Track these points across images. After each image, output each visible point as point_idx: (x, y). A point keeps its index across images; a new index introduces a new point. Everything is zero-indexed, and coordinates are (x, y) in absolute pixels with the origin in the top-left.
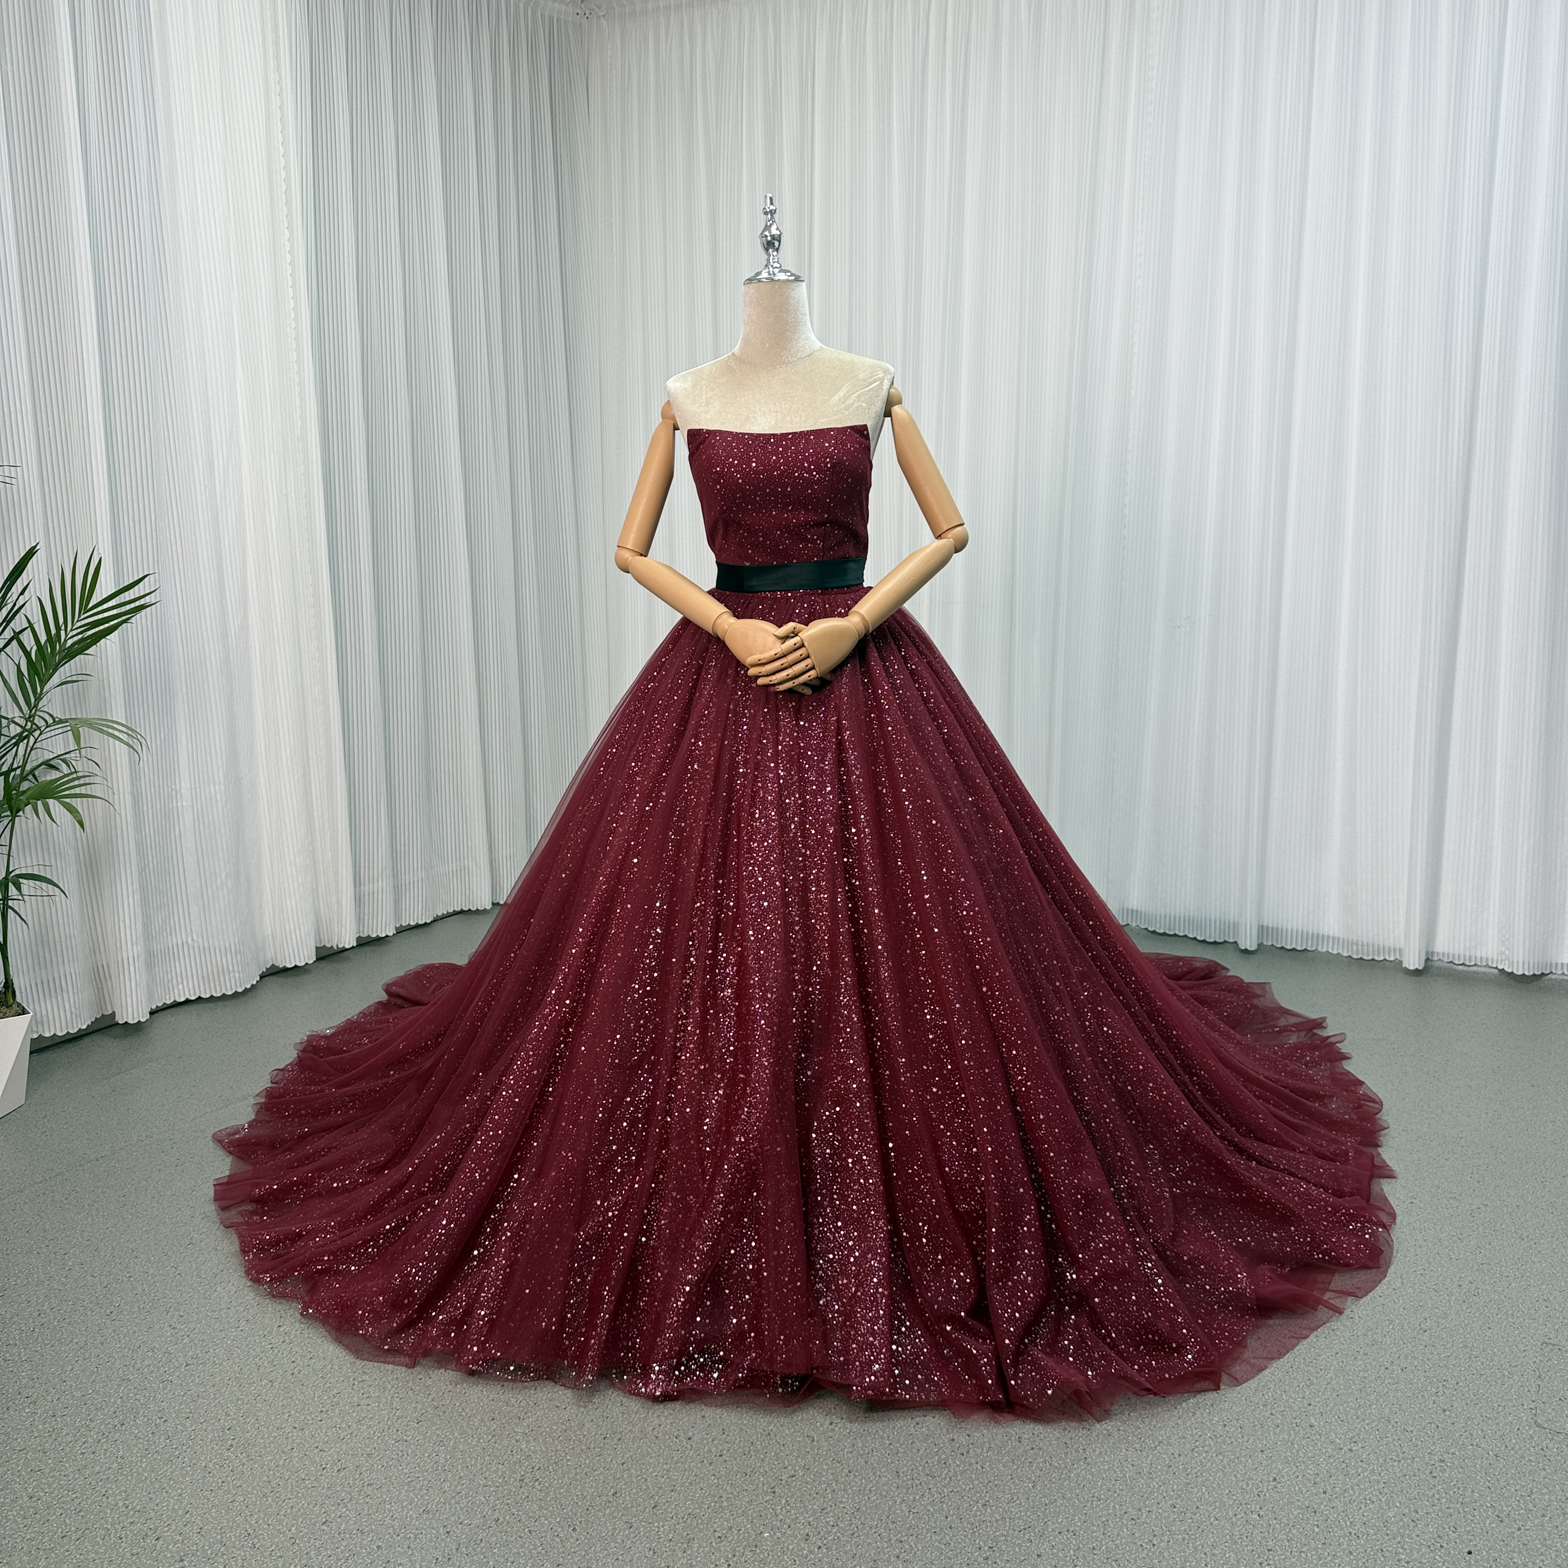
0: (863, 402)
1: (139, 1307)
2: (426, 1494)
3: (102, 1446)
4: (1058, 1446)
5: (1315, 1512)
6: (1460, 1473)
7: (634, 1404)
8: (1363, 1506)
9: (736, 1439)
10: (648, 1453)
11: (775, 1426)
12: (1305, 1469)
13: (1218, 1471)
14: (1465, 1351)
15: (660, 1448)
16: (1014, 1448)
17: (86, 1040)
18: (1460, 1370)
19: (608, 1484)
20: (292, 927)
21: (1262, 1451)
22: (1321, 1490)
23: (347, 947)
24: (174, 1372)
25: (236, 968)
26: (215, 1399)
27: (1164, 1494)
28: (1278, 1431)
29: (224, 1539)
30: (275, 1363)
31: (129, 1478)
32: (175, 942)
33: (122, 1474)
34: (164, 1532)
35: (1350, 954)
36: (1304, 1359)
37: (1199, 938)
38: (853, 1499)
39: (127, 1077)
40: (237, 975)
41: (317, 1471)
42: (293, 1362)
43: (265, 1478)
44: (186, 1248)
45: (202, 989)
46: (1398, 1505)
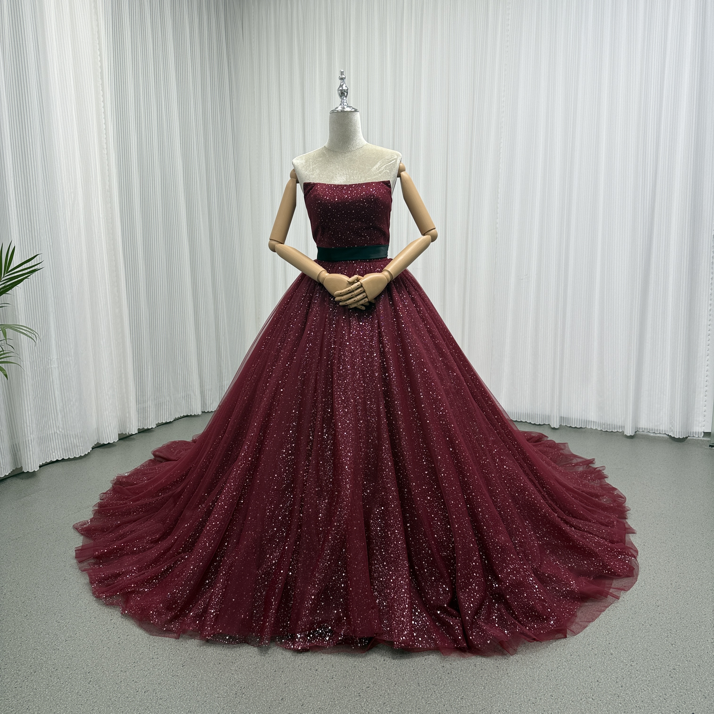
0: (388, 170)
1: (40, 612)
2: (189, 703)
3: (25, 684)
4: (494, 668)
5: (619, 696)
6: (683, 675)
7: (288, 654)
8: (640, 692)
9: (339, 670)
10: (297, 678)
11: (357, 662)
14: (678, 615)
15: (303, 676)
16: (473, 670)
17: (8, 480)
18: (677, 625)
19: (279, 694)
20: (107, 425)
21: (590, 667)
22: (620, 686)
23: (133, 433)
24: (59, 645)
25: (80, 445)
26: (81, 657)
27: (547, 690)
28: (596, 657)
30: (110, 638)
31: (40, 699)
32: (51, 432)
35: (601, 429)
36: (604, 621)
37: (532, 423)
38: (398, 698)
39: (29, 498)
40: (81, 448)
41: (134, 693)
42: (119, 638)
43: (108, 697)
44: (63, 582)
45: (64, 454)
46: (657, 691)
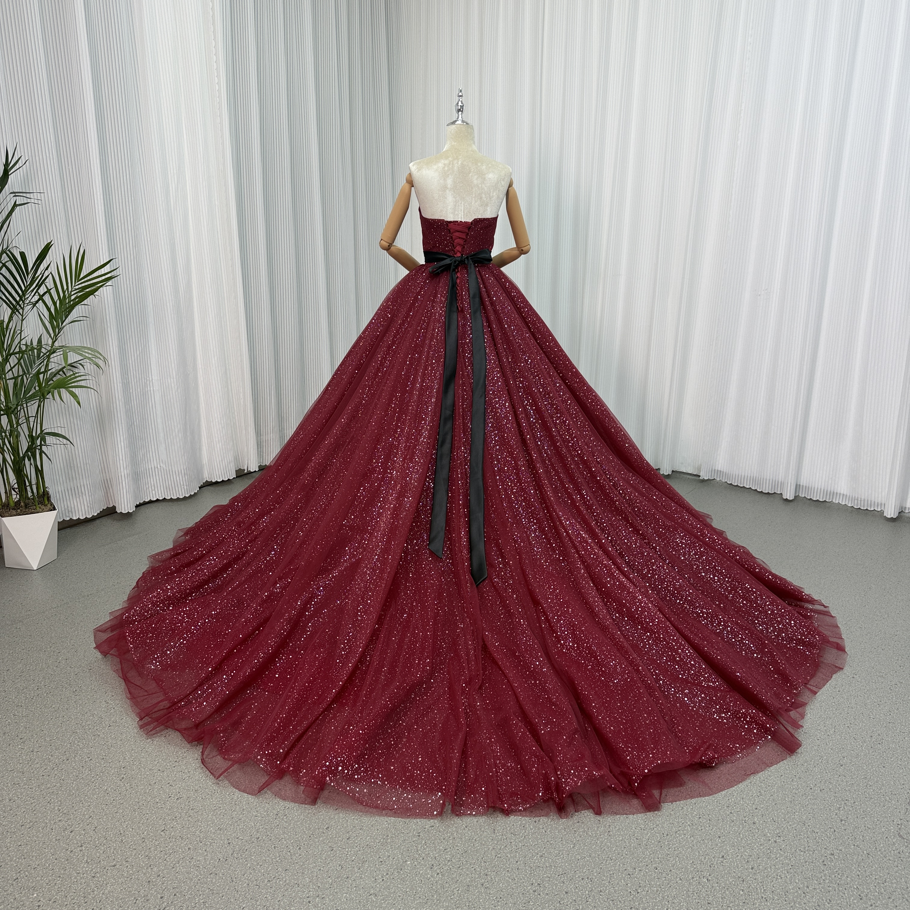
2: (222, 818)
3: (54, 772)
5: (743, 881)
6: (841, 863)
8: (775, 879)
12: (744, 852)
13: (688, 848)
14: (864, 781)
17: (98, 521)
18: (858, 794)
19: (325, 821)
20: (220, 459)
22: (750, 867)
23: (252, 471)
24: (101, 730)
25: (185, 484)
27: (652, 860)
28: (732, 824)
29: (107, 836)
31: (65, 793)
32: (150, 467)
33: (61, 790)
34: (76, 828)
35: (852, 505)
36: (760, 778)
39: (115, 545)
40: (185, 487)
41: (166, 798)
45: (166, 494)
46: (797, 881)
